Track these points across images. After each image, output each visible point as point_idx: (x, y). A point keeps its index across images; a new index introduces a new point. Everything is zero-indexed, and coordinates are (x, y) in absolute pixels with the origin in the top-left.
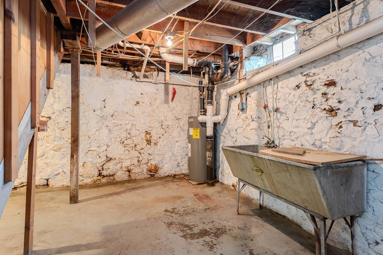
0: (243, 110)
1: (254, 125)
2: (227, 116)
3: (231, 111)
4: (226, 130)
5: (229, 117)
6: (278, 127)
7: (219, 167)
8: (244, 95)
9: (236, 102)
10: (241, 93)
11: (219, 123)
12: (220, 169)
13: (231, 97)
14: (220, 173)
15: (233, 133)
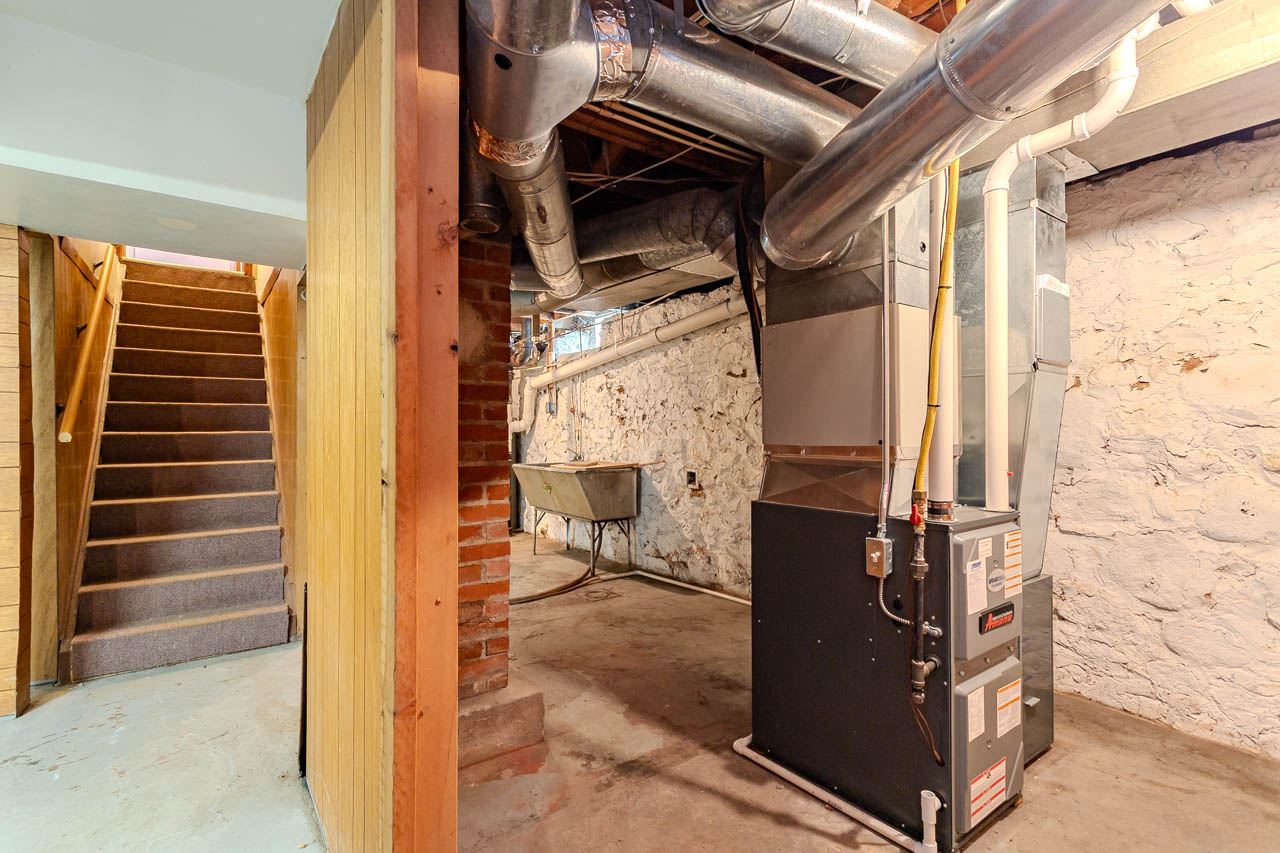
0: (552, 412)
1: (565, 435)
2: (534, 421)
3: (539, 414)
4: (533, 445)
5: (537, 423)
6: (587, 438)
7: (525, 508)
8: (554, 391)
9: (545, 399)
10: (549, 387)
11: (525, 432)
12: (526, 511)
13: (539, 392)
14: (525, 517)
15: (542, 449)
